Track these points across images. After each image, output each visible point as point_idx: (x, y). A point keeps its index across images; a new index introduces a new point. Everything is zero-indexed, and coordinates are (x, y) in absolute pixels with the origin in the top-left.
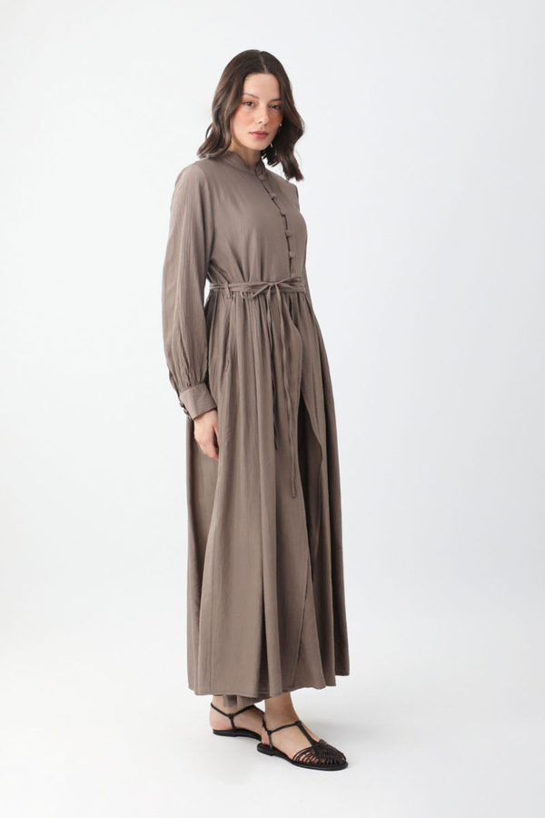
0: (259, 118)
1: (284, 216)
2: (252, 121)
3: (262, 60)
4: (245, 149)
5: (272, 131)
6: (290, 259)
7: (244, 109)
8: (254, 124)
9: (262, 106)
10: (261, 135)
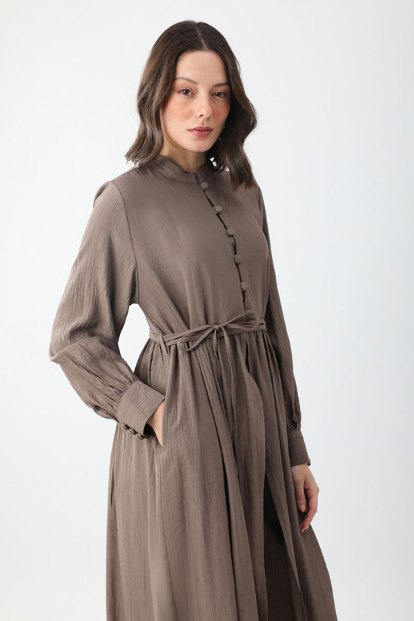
0: (198, 110)
1: (232, 236)
2: (190, 115)
3: (199, 34)
4: (184, 151)
5: (217, 126)
6: (244, 293)
7: (177, 100)
8: (193, 118)
9: (203, 94)
10: (202, 132)
